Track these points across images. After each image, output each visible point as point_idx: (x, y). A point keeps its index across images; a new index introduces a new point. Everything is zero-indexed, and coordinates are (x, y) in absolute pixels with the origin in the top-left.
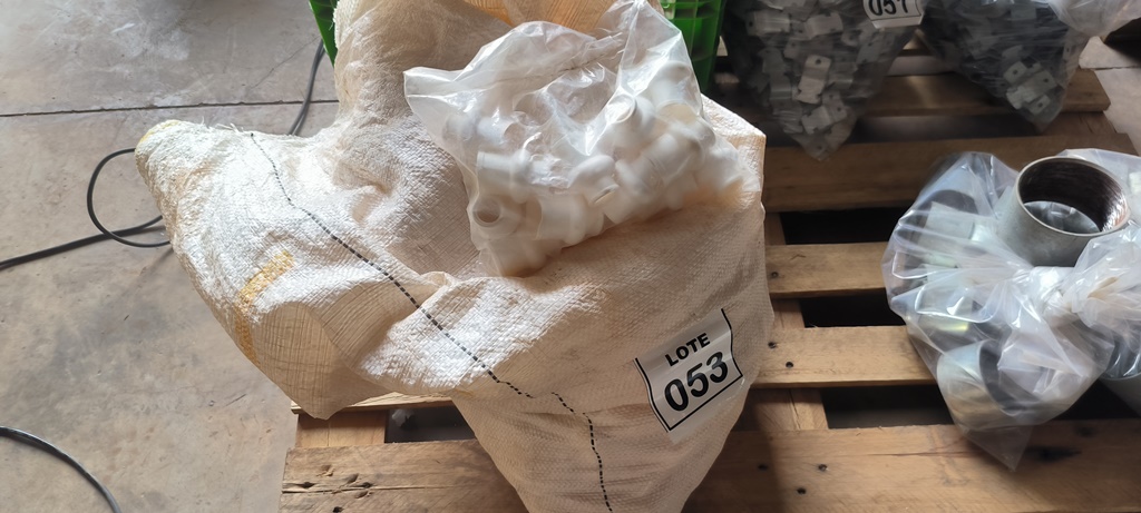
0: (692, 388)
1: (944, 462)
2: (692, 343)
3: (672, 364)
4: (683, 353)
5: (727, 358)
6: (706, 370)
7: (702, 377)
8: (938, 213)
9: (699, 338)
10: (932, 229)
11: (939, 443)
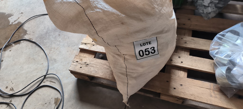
0: (146, 53)
1: (212, 92)
2: (147, 43)
3: (141, 46)
4: (144, 44)
5: (156, 49)
6: (150, 50)
7: (148, 51)
8: (229, 35)
9: (149, 42)
10: (226, 38)
11: (212, 87)
